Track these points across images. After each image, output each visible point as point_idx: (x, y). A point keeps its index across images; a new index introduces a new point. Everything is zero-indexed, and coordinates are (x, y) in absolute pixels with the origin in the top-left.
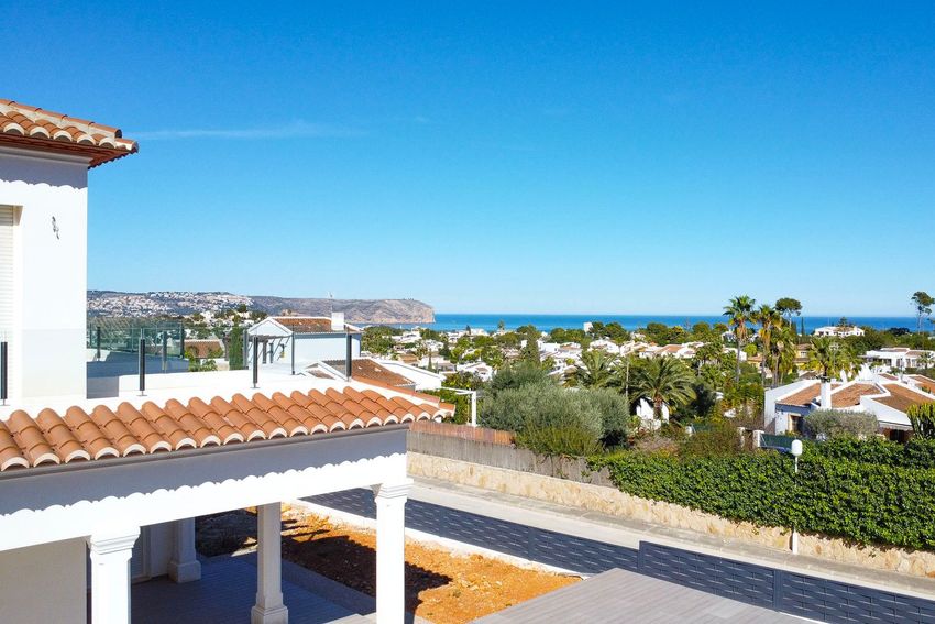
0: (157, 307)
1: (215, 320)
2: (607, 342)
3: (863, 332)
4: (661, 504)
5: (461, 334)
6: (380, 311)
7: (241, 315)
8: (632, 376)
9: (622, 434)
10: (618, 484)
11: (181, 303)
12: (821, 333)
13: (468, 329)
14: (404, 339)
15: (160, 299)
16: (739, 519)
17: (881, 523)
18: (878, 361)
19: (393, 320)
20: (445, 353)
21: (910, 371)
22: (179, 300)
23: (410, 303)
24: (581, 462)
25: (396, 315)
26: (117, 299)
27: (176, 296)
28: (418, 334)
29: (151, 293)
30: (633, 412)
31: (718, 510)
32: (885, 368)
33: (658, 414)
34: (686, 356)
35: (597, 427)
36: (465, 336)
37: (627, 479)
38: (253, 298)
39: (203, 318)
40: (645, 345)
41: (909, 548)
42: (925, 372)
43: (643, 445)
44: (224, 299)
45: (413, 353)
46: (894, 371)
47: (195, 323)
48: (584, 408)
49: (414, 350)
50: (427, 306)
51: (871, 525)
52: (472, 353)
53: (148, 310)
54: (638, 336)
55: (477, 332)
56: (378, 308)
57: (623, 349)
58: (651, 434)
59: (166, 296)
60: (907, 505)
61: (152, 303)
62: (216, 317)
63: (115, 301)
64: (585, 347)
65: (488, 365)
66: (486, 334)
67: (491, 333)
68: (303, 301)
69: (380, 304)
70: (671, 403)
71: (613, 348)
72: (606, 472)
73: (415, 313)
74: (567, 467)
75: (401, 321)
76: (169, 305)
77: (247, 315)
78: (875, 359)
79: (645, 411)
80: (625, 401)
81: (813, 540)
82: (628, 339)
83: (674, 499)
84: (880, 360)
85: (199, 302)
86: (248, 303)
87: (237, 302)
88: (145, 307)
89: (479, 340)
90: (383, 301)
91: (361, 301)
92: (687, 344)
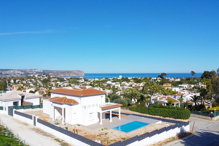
0: (21, 73)
1: (38, 77)
2: (125, 82)
3: (180, 80)
4: (134, 112)
5: (93, 80)
6: (72, 73)
7: (44, 75)
8: (131, 95)
9: (130, 104)
10: (130, 110)
11: (27, 72)
12: (171, 80)
13: (94, 79)
14: (80, 81)
15: (22, 71)
16: (142, 113)
17: (155, 113)
18: (181, 87)
19: (75, 75)
20: (91, 85)
21: (187, 89)
22: (26, 71)
23: (79, 71)
24: (126, 108)
25: (76, 74)
26: (12, 71)
27: (25, 70)
28: (83, 80)
29: (20, 70)
30: (131, 100)
31: (140, 112)
32: (182, 88)
33: (135, 101)
34: (142, 86)
35: (127, 104)
36: (94, 80)
37: (131, 109)
38: (43, 70)
39: (35, 76)
40: (134, 83)
41: (157, 116)
42: (189, 90)
43: (133, 106)
44: (36, 71)
45: (84, 85)
46: (183, 89)
47: (34, 77)
48: (126, 101)
49: (83, 84)
50: (83, 72)
51: (154, 113)
52: (96, 84)
53: (19, 73)
54: (132, 80)
55: (97, 79)
56: (72, 72)
57: (129, 84)
58: (134, 104)
59: (23, 70)
60: (157, 111)
61: (20, 72)
62: (38, 76)
63: (12, 72)
64: (121, 83)
65: (101, 88)
66: (98, 80)
67: (100, 80)
68: (54, 71)
69: (72, 71)
70: (137, 99)
71: (126, 84)
72: (129, 109)
73: (80, 73)
74: (124, 108)
75: (77, 75)
76: (24, 72)
77: (45, 76)
78: (181, 86)
79: (133, 100)
80: (130, 99)
81: (149, 115)
82: (130, 81)
83: (136, 111)
84: (182, 87)
85: (31, 71)
86: (42, 71)
87: (39, 71)
88: (18, 73)
89: (97, 82)
90: (73, 71)
91: (68, 71)
92: (142, 83)
